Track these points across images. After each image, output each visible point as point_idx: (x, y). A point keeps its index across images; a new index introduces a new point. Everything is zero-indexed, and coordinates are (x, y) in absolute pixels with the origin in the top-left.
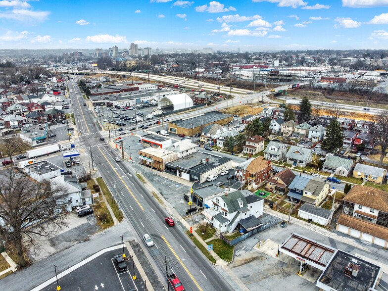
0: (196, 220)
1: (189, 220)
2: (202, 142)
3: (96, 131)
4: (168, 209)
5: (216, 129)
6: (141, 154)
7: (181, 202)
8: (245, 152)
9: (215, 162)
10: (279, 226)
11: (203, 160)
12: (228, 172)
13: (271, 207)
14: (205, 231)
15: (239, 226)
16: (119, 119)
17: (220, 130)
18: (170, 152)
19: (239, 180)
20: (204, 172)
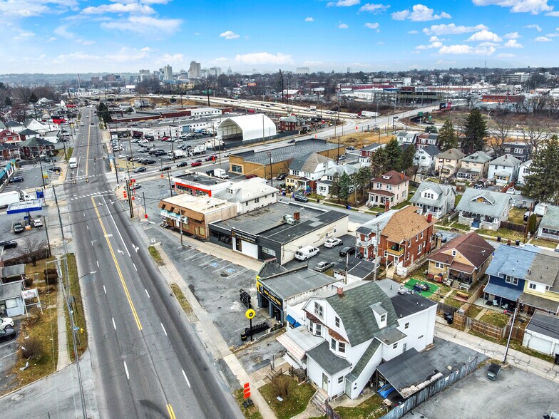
0: (265, 358)
1: (247, 358)
2: (290, 187)
3: (101, 171)
4: (199, 326)
5: (315, 163)
6: (164, 207)
7: (233, 308)
8: (373, 203)
9: (312, 219)
10: (481, 375)
11: (288, 216)
12: (339, 240)
13: (450, 322)
14: (285, 392)
15: (375, 378)
16: (147, 154)
17: (322, 165)
18: (222, 201)
19: (366, 256)
20: (288, 240)
